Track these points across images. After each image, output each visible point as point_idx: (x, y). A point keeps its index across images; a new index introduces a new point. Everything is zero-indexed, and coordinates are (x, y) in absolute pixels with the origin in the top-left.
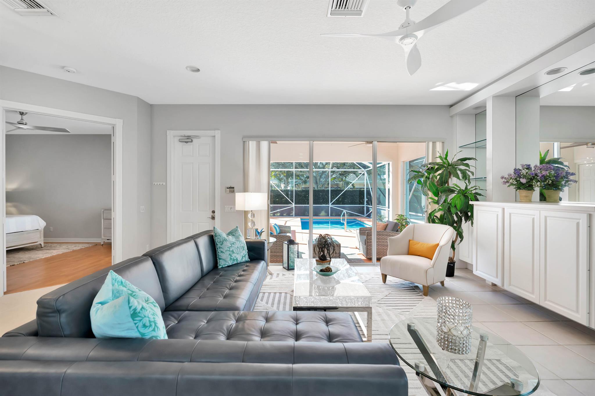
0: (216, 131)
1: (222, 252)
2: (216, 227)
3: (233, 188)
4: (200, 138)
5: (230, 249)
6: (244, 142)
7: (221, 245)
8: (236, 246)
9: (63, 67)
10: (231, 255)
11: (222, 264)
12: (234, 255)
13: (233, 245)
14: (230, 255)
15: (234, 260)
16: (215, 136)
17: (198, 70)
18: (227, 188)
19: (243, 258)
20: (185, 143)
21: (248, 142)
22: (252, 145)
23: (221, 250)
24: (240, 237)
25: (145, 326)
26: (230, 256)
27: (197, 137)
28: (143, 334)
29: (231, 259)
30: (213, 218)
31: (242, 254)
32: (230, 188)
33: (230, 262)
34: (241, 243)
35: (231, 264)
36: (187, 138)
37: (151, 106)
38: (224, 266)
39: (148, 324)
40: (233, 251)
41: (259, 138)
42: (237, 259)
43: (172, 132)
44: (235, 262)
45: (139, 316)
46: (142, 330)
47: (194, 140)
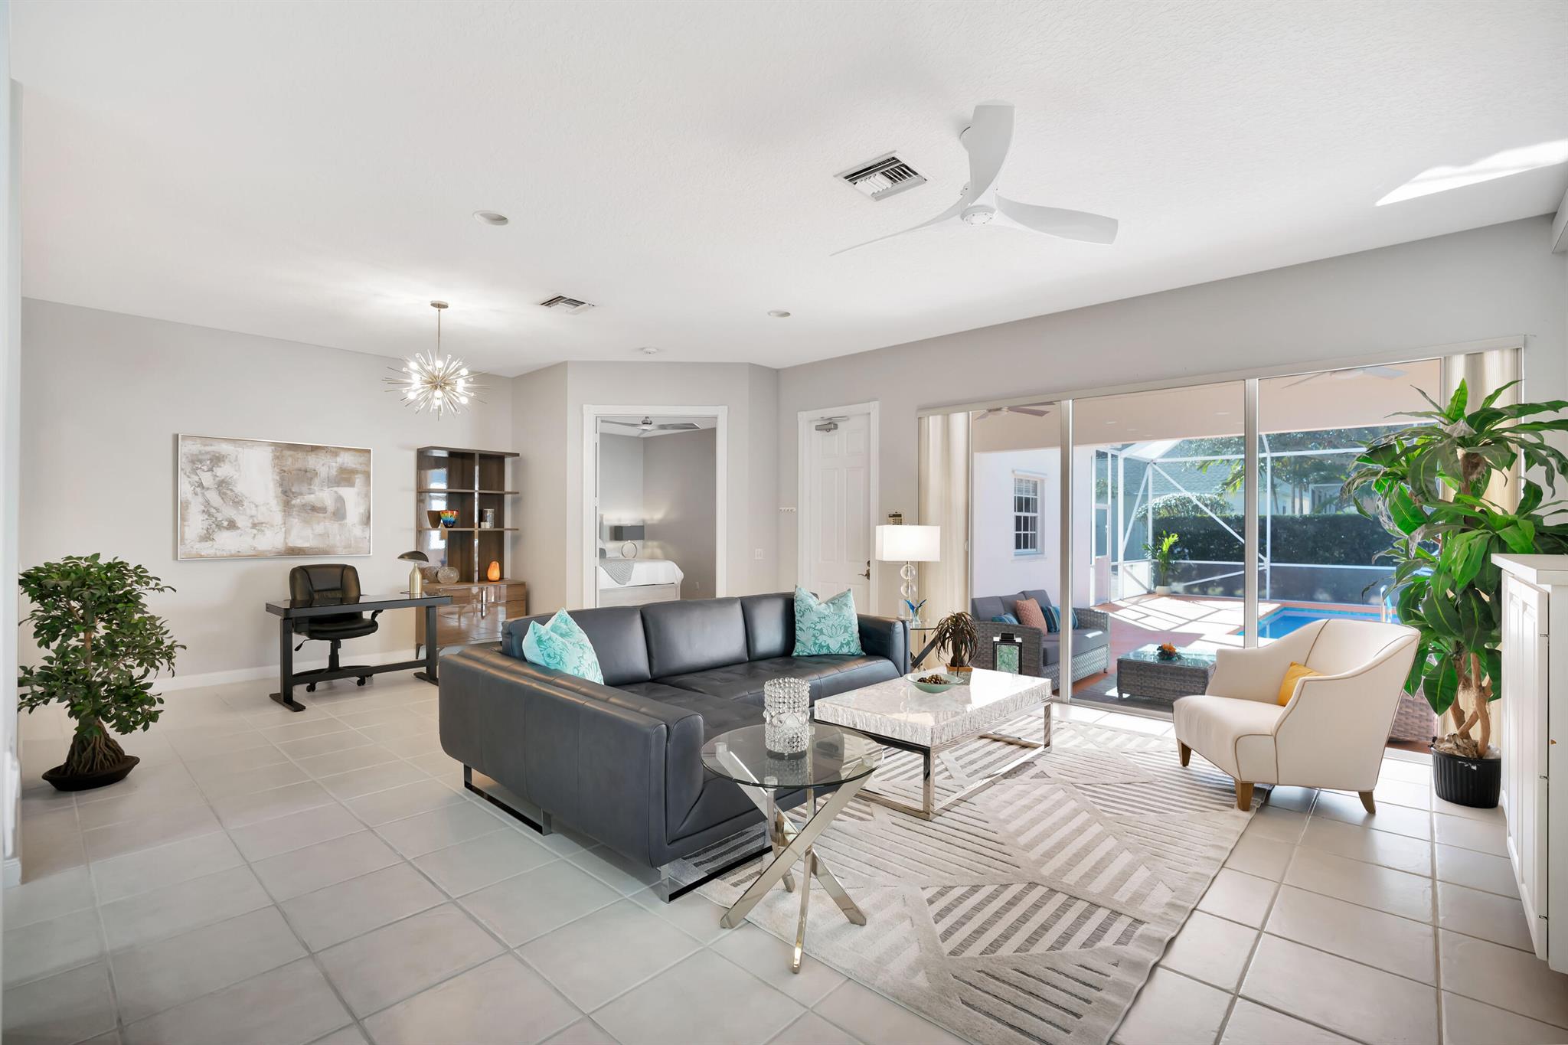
0: (872, 404)
1: (801, 629)
2: (799, 586)
3: (900, 516)
4: (848, 419)
5: (816, 626)
6: (920, 418)
7: (801, 617)
8: (831, 623)
9: (642, 349)
10: (816, 638)
11: (799, 649)
12: (822, 639)
13: (823, 620)
14: (814, 636)
15: (821, 646)
16: (869, 414)
17: (788, 314)
18: (890, 517)
19: (842, 646)
20: (825, 433)
21: (926, 419)
22: (934, 423)
23: (801, 625)
24: (845, 608)
25: (549, 655)
26: (813, 638)
27: (844, 418)
28: (548, 664)
29: (815, 644)
30: (868, 575)
31: (841, 639)
32: (894, 516)
33: (812, 649)
34: (841, 619)
35: (815, 653)
36: (827, 422)
37: (777, 371)
38: (801, 654)
39: (552, 655)
40: (821, 631)
41: (947, 407)
42: (828, 647)
43: (805, 413)
44: (824, 651)
45: (544, 645)
46: (548, 659)
47: (840, 425)
